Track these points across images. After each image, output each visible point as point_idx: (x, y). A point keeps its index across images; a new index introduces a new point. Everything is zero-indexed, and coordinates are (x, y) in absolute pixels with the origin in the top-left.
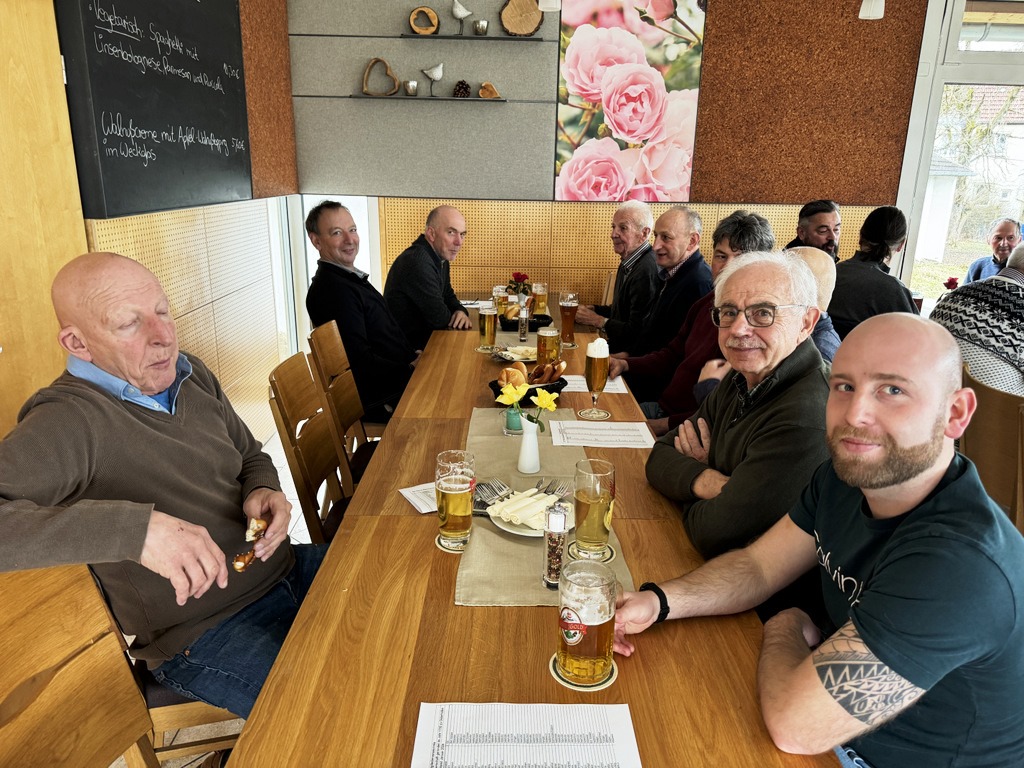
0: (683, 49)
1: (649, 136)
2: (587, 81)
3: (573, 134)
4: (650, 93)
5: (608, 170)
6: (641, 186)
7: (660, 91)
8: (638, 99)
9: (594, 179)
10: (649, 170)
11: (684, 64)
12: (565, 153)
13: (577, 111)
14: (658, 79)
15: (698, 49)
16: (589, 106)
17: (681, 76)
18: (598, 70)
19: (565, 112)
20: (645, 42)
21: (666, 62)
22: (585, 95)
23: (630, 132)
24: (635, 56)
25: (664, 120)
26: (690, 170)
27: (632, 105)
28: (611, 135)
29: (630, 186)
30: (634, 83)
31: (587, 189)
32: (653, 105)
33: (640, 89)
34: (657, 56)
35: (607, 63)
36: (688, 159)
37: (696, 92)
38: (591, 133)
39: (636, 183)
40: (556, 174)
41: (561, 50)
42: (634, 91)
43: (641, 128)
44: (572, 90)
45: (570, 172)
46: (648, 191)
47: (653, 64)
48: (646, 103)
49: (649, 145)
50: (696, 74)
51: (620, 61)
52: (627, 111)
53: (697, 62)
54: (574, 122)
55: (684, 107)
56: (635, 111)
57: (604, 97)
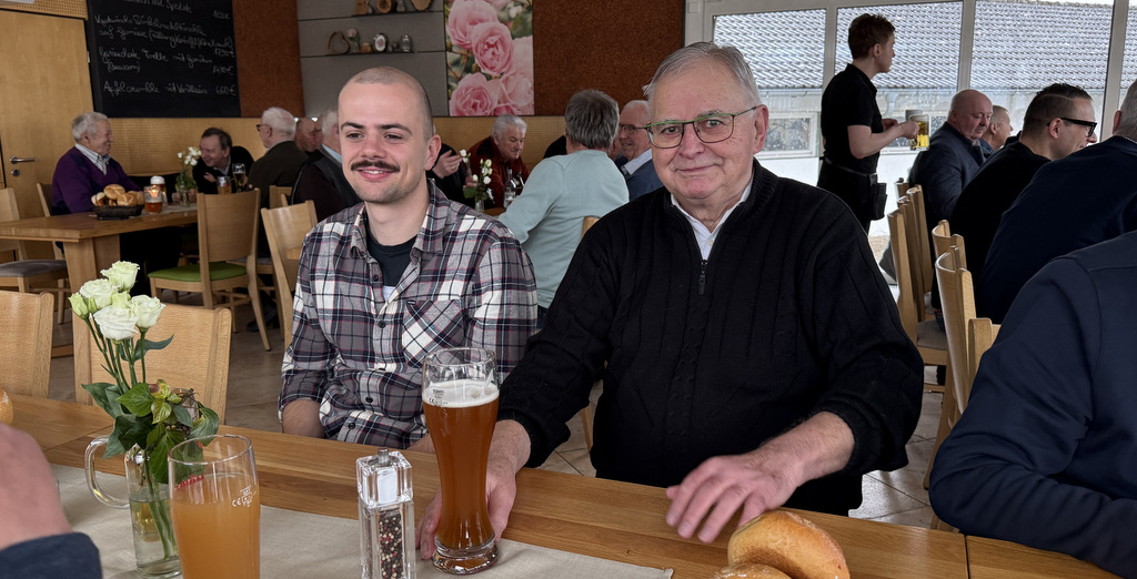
0: (520, 9)
1: (504, 70)
2: (462, 35)
3: (457, 71)
4: (502, 41)
5: (480, 94)
6: (502, 105)
7: (508, 39)
8: (495, 45)
9: (473, 101)
10: (507, 93)
11: (520, 19)
12: (453, 84)
13: (458, 56)
14: (506, 31)
15: (529, 8)
16: (463, 52)
17: (520, 28)
18: (469, 27)
19: (451, 57)
20: (496, 7)
21: (510, 19)
22: (462, 45)
23: (492, 68)
24: (490, 17)
25: (512, 59)
26: (532, 92)
27: (492, 49)
28: (480, 70)
29: (496, 105)
30: (491, 35)
31: (469, 108)
32: (504, 48)
33: (495, 38)
34: (503, 15)
35: (474, 23)
36: (531, 85)
37: (531, 38)
38: (468, 70)
39: (499, 103)
40: (449, 99)
41: (446, 17)
42: (492, 40)
43: (499, 65)
44: (454, 42)
45: (457, 97)
46: (507, 107)
47: (502, 21)
48: (500, 48)
49: (505, 76)
50: (530, 26)
51: (481, 21)
52: (489, 54)
53: (529, 18)
54: (456, 63)
55: (524, 48)
56: (493, 53)
57: (473, 46)
